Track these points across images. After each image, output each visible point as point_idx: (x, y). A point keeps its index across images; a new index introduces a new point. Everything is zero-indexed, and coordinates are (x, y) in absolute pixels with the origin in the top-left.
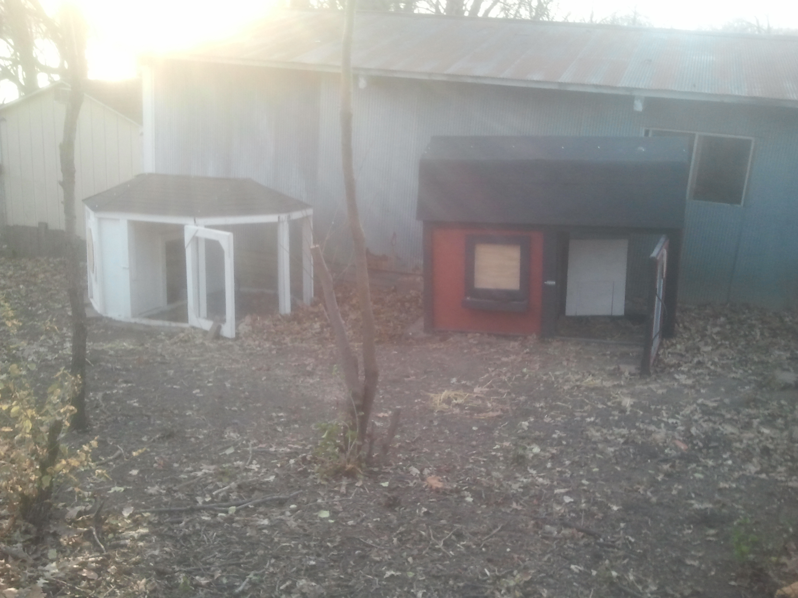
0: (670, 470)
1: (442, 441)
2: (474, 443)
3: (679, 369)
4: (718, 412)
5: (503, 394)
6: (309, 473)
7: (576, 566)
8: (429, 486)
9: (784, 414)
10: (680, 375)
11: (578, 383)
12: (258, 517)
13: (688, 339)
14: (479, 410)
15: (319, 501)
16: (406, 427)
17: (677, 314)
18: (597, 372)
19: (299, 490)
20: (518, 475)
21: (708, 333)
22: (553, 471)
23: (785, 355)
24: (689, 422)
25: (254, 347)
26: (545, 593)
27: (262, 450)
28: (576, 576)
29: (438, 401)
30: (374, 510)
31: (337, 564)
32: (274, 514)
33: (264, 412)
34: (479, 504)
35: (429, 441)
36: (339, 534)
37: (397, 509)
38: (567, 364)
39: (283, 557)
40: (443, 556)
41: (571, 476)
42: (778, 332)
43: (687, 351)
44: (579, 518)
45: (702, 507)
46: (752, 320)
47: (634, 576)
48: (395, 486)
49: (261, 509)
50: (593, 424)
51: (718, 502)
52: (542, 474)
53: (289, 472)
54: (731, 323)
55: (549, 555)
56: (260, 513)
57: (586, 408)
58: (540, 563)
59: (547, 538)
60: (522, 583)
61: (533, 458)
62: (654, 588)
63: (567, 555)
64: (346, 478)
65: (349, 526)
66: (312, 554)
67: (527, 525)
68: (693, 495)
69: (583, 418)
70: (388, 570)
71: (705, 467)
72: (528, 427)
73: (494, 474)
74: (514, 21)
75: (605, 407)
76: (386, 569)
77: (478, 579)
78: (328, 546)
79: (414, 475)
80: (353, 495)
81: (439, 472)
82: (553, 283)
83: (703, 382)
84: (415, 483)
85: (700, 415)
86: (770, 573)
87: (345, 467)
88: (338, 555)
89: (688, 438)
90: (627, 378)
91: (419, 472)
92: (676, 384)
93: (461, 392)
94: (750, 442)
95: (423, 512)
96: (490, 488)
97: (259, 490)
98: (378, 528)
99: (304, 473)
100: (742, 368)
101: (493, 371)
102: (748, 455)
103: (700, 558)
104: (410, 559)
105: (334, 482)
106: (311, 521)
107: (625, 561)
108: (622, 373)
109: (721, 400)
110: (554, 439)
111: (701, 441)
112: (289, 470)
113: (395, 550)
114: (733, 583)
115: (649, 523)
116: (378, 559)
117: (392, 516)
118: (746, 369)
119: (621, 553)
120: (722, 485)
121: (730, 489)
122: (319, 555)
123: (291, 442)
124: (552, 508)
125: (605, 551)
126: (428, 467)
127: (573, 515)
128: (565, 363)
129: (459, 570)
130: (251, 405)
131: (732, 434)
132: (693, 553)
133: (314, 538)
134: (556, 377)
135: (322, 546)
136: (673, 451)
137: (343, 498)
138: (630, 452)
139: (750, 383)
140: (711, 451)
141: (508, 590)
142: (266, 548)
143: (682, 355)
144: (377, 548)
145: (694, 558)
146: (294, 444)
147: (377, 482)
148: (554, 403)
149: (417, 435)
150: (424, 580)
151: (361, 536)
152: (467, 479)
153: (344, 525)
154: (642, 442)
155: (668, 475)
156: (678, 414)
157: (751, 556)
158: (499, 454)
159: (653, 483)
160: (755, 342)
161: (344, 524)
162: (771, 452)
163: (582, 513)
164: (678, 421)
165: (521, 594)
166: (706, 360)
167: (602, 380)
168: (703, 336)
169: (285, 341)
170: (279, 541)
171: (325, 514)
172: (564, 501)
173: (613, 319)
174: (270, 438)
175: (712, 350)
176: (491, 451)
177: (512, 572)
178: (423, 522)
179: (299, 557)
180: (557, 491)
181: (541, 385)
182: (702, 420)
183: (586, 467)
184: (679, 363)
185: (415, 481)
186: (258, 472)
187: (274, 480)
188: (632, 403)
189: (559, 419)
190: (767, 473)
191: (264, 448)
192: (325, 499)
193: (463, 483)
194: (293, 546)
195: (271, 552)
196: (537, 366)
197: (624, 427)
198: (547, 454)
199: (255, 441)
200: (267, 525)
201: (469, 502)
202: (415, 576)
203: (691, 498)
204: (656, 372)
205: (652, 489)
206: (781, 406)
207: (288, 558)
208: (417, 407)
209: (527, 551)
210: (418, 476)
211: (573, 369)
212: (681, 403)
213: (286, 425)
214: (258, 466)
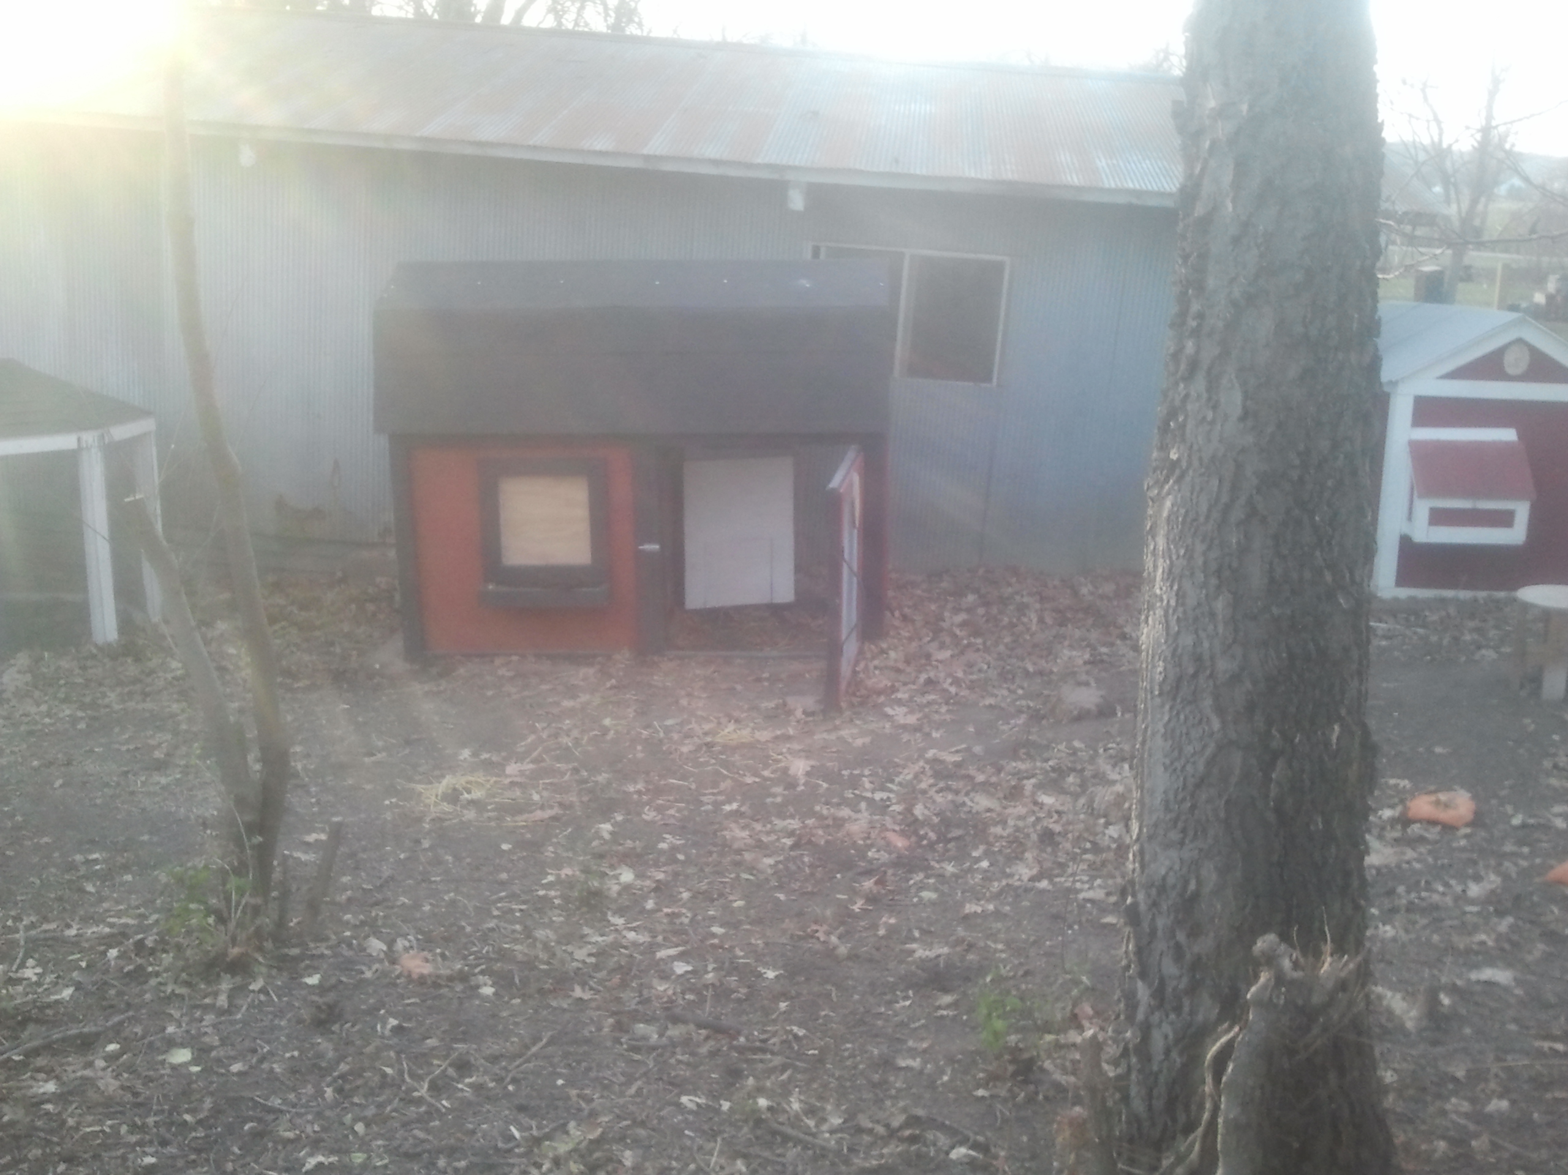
0: (875, 890)
1: (438, 879)
2: (504, 876)
3: (893, 697)
4: (963, 772)
5: (563, 774)
6: (150, 974)
7: (692, 1098)
8: (406, 973)
9: (1079, 767)
10: (896, 707)
11: (709, 739)
12: (32, 1078)
13: (910, 639)
14: (516, 809)
15: (171, 1029)
16: (365, 856)
17: (891, 593)
18: (744, 715)
19: (127, 1011)
20: (586, 930)
21: (945, 625)
22: (659, 914)
23: (1080, 657)
24: (911, 795)
25: (37, 718)
26: (628, 1158)
27: (47, 935)
28: (691, 1118)
29: (433, 798)
30: (288, 1036)
31: (204, 1155)
32: (69, 1069)
33: (56, 854)
34: (506, 999)
35: (411, 882)
36: (212, 1094)
37: (336, 1028)
38: (689, 704)
39: (86, 1156)
40: (428, 1113)
41: (692, 920)
42: (1069, 615)
43: (908, 662)
44: (702, 1000)
45: (930, 954)
46: (1022, 596)
47: (801, 1101)
48: (333, 980)
49: (40, 1061)
50: (737, 814)
51: (960, 941)
52: (634, 925)
53: (105, 977)
54: (987, 604)
55: (639, 1083)
56: (39, 1070)
57: (723, 786)
58: (621, 1101)
59: (636, 1049)
60: (584, 1144)
61: (619, 894)
62: (837, 1121)
63: (676, 1076)
64: (229, 976)
65: (233, 1074)
66: (151, 1142)
67: (599, 1029)
68: (917, 934)
69: (717, 805)
70: (311, 1155)
71: (941, 876)
72: (611, 833)
73: (540, 934)
74: (572, 34)
75: (757, 780)
76: (307, 1153)
77: (496, 1148)
78: (186, 1121)
79: (374, 954)
80: (244, 1008)
81: (427, 942)
82: (655, 547)
83: (936, 717)
84: (377, 970)
85: (931, 781)
86: (1048, 1065)
87: (225, 954)
88: (207, 1136)
89: (908, 825)
90: (798, 722)
91: (385, 948)
92: (888, 725)
93: (479, 776)
94: (1021, 824)
95: (389, 1027)
96: (529, 964)
97: (37, 1021)
98: (294, 1071)
99: (139, 975)
100: (1005, 686)
101: (544, 729)
102: (1016, 847)
103: (925, 1051)
104: (360, 1128)
105: (203, 986)
106: (151, 1073)
107: (785, 1077)
108: (790, 713)
109: (968, 749)
110: (662, 852)
111: (933, 831)
112: (106, 972)
113: (328, 1113)
114: (981, 1092)
115: (833, 995)
116: (290, 1135)
117: (324, 1044)
118: (1013, 687)
119: (778, 1060)
120: (971, 908)
121: (984, 915)
122: (164, 1143)
123: (112, 913)
124: (651, 987)
125: (747, 1061)
126: (405, 936)
127: (690, 997)
128: (684, 702)
129: (459, 1135)
130: (28, 843)
131: (989, 810)
132: (911, 1043)
133: (155, 1107)
134: (668, 730)
135: (172, 1123)
136: (882, 852)
137: (223, 1018)
138: (803, 862)
139: (1020, 711)
140: (951, 845)
141: (557, 1162)
142: (48, 1142)
143: (898, 671)
144: (289, 1112)
145: (913, 1053)
146: (119, 918)
147: (295, 977)
148: (662, 782)
149: (386, 871)
150: (386, 1167)
151: (258, 1093)
152: (484, 952)
153: (222, 1075)
154: (827, 842)
155: (872, 899)
156: (892, 781)
157: (1013, 1039)
158: (553, 893)
159: (845, 917)
160: (1028, 637)
161: (223, 1071)
162: (1058, 839)
163: (707, 991)
164: (892, 796)
165: (582, 1167)
166: (942, 675)
167: (753, 729)
168: (937, 632)
169: (107, 701)
170: (79, 1123)
171: (182, 1056)
172: (673, 972)
173: (775, 610)
174: (68, 907)
175: (952, 656)
176: (537, 888)
177: (565, 1125)
178: (391, 1047)
179: (122, 1151)
180: (662, 954)
181: (639, 748)
182: (934, 789)
183: (722, 901)
184: (893, 686)
185: (376, 966)
186: (38, 984)
187: (72, 996)
188: (809, 769)
189: (672, 812)
190: (1050, 878)
191: (54, 930)
192: (184, 1025)
193: (475, 959)
194: (108, 1130)
195: (58, 1149)
196: (631, 712)
197: (792, 817)
198: (648, 883)
199: (33, 919)
200: (54, 1093)
201: (488, 996)
202: (369, 1158)
203: (914, 940)
204: (852, 705)
205: (842, 929)
206: (1074, 752)
207: (96, 1157)
208: (388, 816)
209: (597, 1079)
210: (382, 955)
211: (699, 713)
212: (896, 760)
213: (106, 877)
214: (39, 970)
